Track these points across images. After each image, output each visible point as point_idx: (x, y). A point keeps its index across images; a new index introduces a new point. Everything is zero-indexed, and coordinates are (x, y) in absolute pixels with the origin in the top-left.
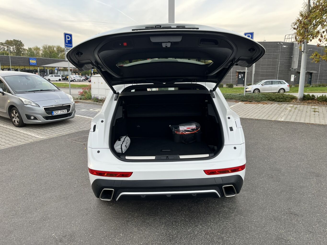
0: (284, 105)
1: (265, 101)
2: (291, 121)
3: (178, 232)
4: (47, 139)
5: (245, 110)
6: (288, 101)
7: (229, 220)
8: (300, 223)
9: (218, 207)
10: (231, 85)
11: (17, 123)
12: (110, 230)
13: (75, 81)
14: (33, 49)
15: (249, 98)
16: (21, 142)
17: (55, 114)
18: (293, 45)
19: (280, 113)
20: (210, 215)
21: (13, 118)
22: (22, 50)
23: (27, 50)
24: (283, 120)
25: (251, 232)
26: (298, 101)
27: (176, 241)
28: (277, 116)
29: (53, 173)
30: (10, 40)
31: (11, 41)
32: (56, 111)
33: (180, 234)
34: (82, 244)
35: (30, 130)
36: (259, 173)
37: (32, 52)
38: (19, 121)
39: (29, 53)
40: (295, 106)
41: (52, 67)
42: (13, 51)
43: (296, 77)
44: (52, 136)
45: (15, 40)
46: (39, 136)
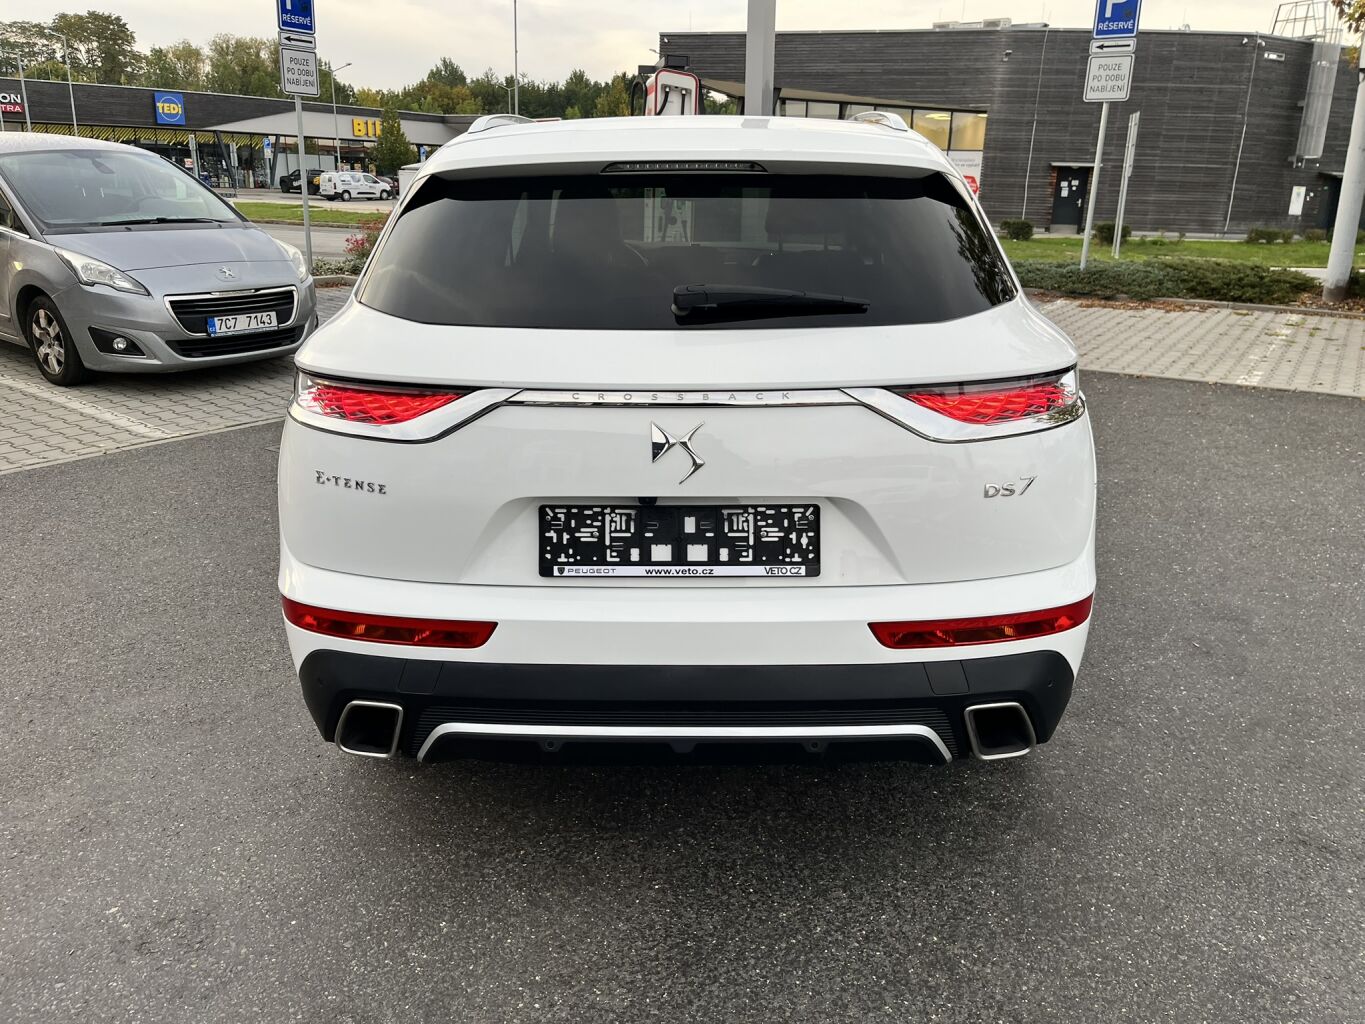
0: (1259, 316)
1: (1177, 295)
2: (1292, 388)
3: (727, 923)
4: (180, 443)
5: (1081, 336)
6: (1277, 299)
7: (987, 865)
8: (1350, 897)
9: (935, 796)
10: (1021, 229)
11: (57, 368)
12: (390, 899)
13: (351, 199)
14: (170, 55)
15: (1102, 282)
16: (63, 450)
17: (224, 329)
18: (1312, 52)
19: (1241, 352)
20: (892, 834)
21: (40, 343)
22: (125, 58)
23: (146, 58)
24: (1255, 384)
25: (1098, 937)
26: (1323, 298)
27: (716, 969)
28: (1230, 362)
29: (172, 599)
30: (76, 16)
31: (81, 18)
32: (224, 318)
33: (738, 932)
34: (240, 968)
35: (111, 402)
36: (1145, 628)
37: (167, 69)
38: (62, 359)
39: (155, 74)
40: (1312, 321)
41: (252, 135)
42: (90, 65)
43: (1311, 198)
44: (203, 429)
45: (94, 16)
46: (149, 425)
